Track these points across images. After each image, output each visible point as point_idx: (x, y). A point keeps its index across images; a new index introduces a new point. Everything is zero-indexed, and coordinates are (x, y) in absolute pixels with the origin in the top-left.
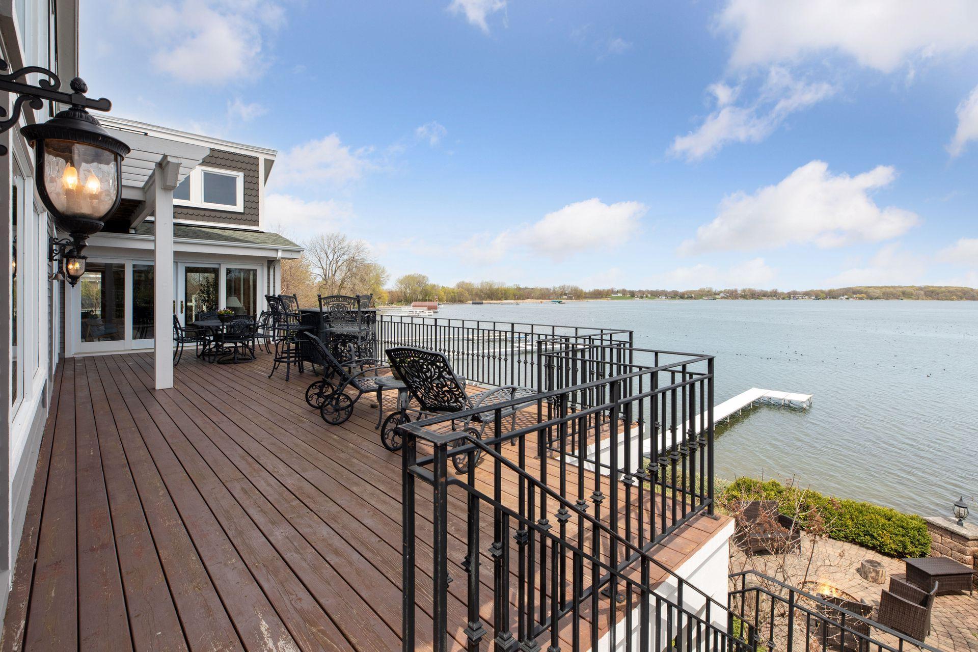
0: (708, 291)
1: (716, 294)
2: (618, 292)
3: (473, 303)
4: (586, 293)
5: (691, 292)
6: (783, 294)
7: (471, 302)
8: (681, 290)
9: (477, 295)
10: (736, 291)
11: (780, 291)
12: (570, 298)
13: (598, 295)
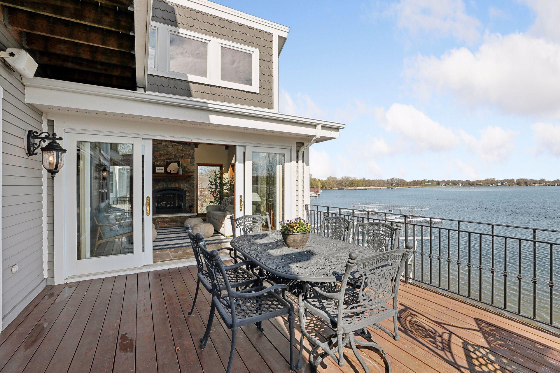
0: (492, 181)
1: (497, 182)
2: (428, 182)
3: (338, 189)
4: (408, 183)
5: (479, 181)
6: (549, 182)
7: (337, 188)
8: (472, 180)
9: (339, 184)
10: (513, 180)
11: (547, 180)
12: (397, 186)
13: (415, 183)
